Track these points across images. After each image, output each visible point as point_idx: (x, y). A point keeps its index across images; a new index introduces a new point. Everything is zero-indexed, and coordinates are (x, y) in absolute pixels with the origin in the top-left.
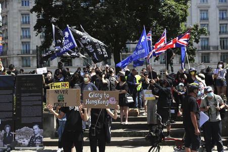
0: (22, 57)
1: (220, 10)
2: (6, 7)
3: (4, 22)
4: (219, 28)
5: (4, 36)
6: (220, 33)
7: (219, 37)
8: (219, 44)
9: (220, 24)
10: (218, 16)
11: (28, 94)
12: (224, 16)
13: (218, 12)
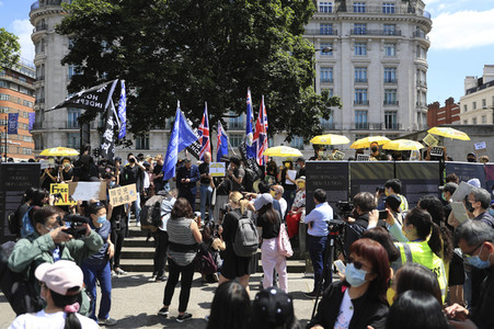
0: (68, 134)
1: (386, 68)
2: (43, 50)
3: (39, 75)
4: (383, 96)
5: (39, 97)
6: (385, 103)
7: (383, 109)
8: (383, 121)
9: (386, 90)
10: (383, 77)
11: (15, 193)
12: (393, 78)
13: (383, 70)
